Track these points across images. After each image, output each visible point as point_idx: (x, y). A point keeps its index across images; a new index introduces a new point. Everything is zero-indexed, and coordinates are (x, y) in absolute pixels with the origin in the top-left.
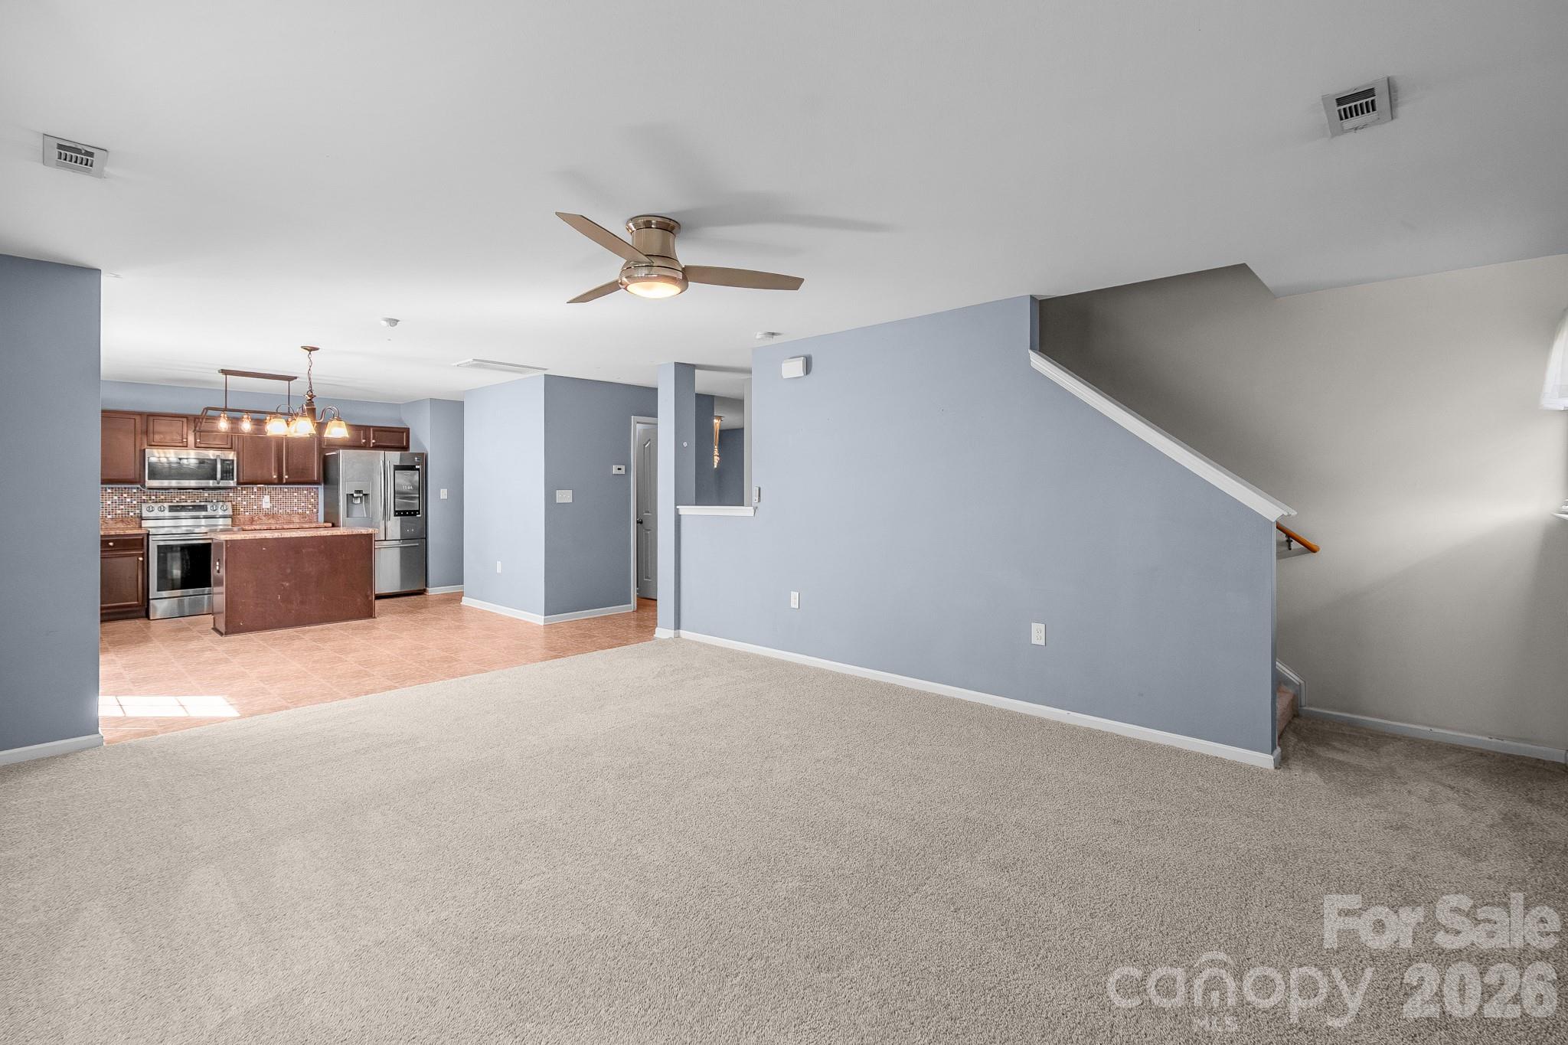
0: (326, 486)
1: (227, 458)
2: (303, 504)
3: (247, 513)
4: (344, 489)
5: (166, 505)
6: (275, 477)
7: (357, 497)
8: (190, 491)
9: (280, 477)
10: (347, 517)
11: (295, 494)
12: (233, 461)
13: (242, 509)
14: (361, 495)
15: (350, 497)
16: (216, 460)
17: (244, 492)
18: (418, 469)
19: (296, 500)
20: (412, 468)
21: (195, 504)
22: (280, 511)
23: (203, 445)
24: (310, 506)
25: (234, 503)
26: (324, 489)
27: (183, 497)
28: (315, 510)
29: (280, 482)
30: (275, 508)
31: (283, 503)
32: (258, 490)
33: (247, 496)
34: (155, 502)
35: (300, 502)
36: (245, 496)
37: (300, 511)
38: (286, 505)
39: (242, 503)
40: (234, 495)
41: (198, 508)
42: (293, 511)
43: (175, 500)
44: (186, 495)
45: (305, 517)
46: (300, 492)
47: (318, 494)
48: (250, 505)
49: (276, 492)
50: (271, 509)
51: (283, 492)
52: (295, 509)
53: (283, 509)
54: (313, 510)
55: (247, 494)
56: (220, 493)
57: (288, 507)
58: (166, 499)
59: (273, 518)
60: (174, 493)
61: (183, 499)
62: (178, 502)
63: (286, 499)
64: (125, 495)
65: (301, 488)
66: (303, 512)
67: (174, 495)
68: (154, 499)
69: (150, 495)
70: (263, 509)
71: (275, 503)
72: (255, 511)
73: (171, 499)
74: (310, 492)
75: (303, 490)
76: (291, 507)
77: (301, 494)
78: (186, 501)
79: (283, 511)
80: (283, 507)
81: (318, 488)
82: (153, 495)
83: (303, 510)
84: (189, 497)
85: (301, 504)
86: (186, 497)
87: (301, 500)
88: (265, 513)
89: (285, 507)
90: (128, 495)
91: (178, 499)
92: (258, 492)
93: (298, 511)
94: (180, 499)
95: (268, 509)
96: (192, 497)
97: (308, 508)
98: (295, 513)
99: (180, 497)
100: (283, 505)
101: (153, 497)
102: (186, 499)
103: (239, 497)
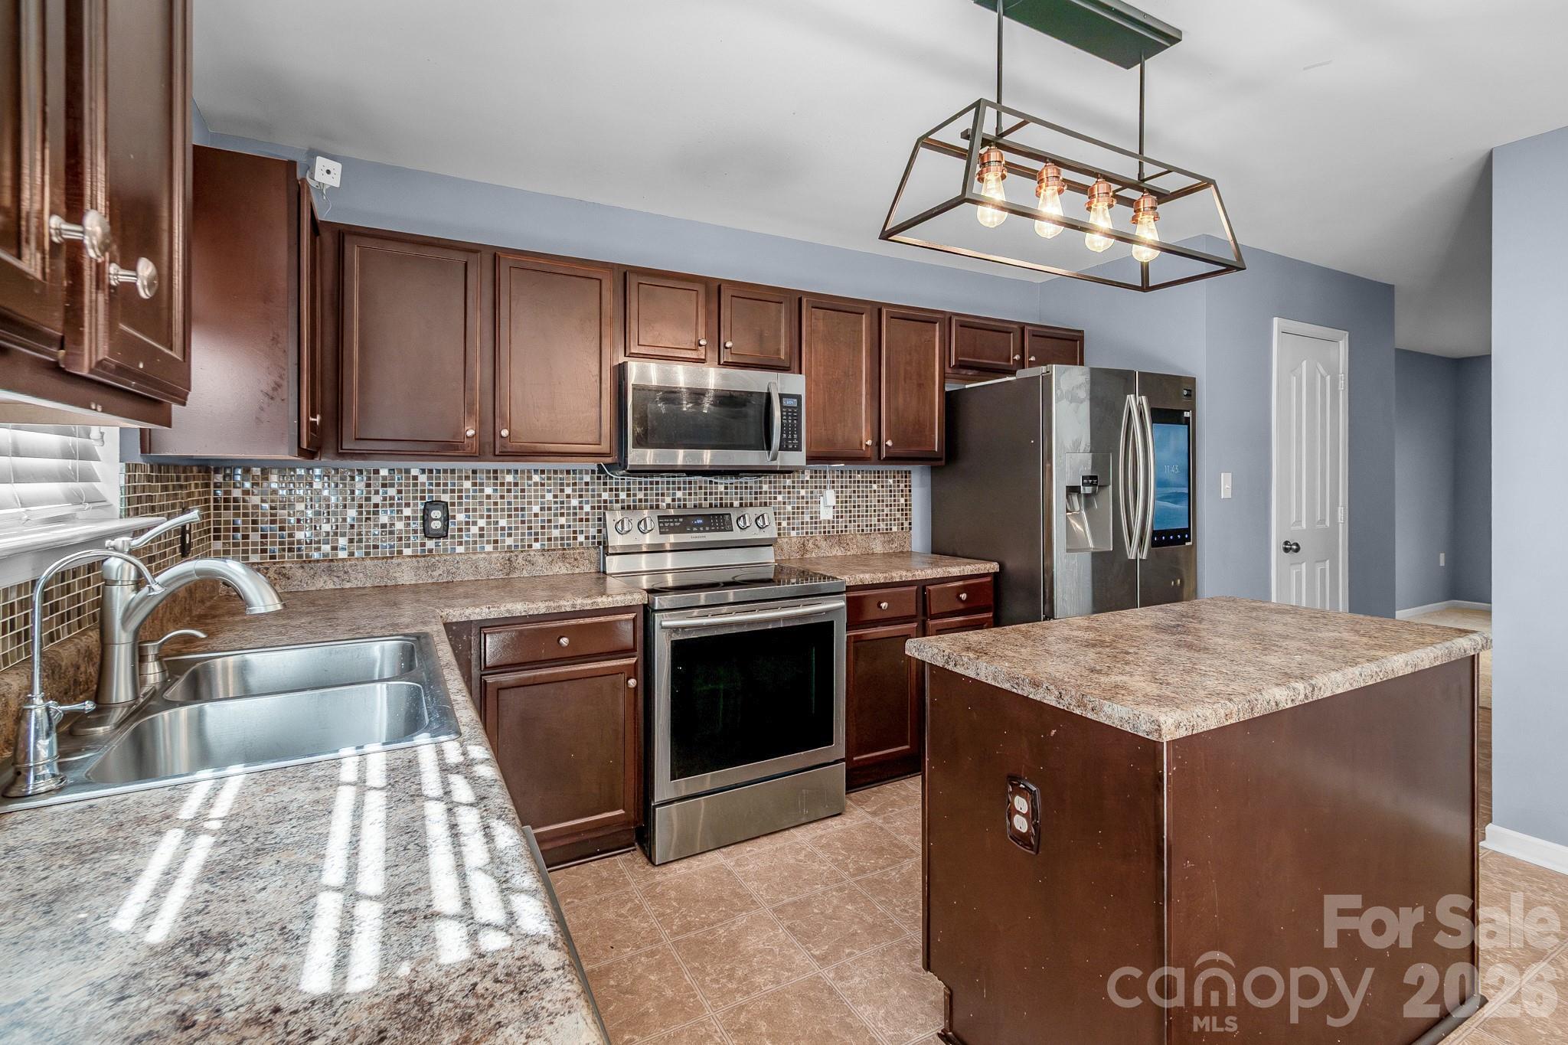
1: (787, 392)
2: (887, 510)
3: (793, 534)
4: (1062, 472)
5: (649, 516)
6: (868, 443)
7: (1084, 496)
9: (877, 441)
10: (1067, 548)
11: (875, 487)
12: (799, 399)
13: (785, 525)
14: (1093, 488)
15: (1072, 494)
17: (789, 482)
18: (1187, 421)
19: (875, 501)
21: (704, 511)
22: (850, 526)
23: (735, 359)
28: (906, 525)
30: (840, 520)
31: (854, 507)
32: (811, 477)
33: (794, 493)
34: (623, 508)
35: (883, 506)
36: (789, 493)
37: (882, 526)
38: (859, 511)
39: (785, 508)
40: (770, 488)
41: (714, 522)
42: (871, 525)
43: (663, 501)
44: (685, 489)
45: (891, 541)
46: (882, 482)
47: (910, 486)
48: (798, 513)
49: (842, 482)
50: (833, 522)
51: (854, 482)
52: (874, 521)
53: (855, 521)
54: (902, 524)
55: (794, 487)
56: (746, 483)
57: (863, 516)
58: (646, 501)
59: (840, 543)
60: (663, 483)
61: (679, 500)
62: (668, 506)
63: (858, 497)
64: (568, 490)
65: (882, 472)
66: (887, 529)
67: (662, 489)
68: (623, 501)
69: (617, 490)
70: (820, 522)
71: (842, 507)
72: (807, 528)
73: (657, 500)
74: (898, 481)
75: (887, 477)
76: (867, 516)
77: (883, 487)
78: (685, 506)
79: (854, 526)
80: (854, 516)
81: (910, 472)
82: (623, 490)
83: (887, 525)
84: (690, 494)
85: (883, 511)
86: (684, 494)
87: (883, 501)
88: (825, 532)
89: (859, 516)
90: (574, 490)
91: (668, 500)
92: (812, 482)
93: (879, 525)
94: (674, 500)
95: (829, 522)
96: (696, 494)
97: (895, 520)
98: (875, 530)
99: (674, 494)
100: (855, 511)
101: (623, 495)
102: (685, 500)
103: (780, 493)
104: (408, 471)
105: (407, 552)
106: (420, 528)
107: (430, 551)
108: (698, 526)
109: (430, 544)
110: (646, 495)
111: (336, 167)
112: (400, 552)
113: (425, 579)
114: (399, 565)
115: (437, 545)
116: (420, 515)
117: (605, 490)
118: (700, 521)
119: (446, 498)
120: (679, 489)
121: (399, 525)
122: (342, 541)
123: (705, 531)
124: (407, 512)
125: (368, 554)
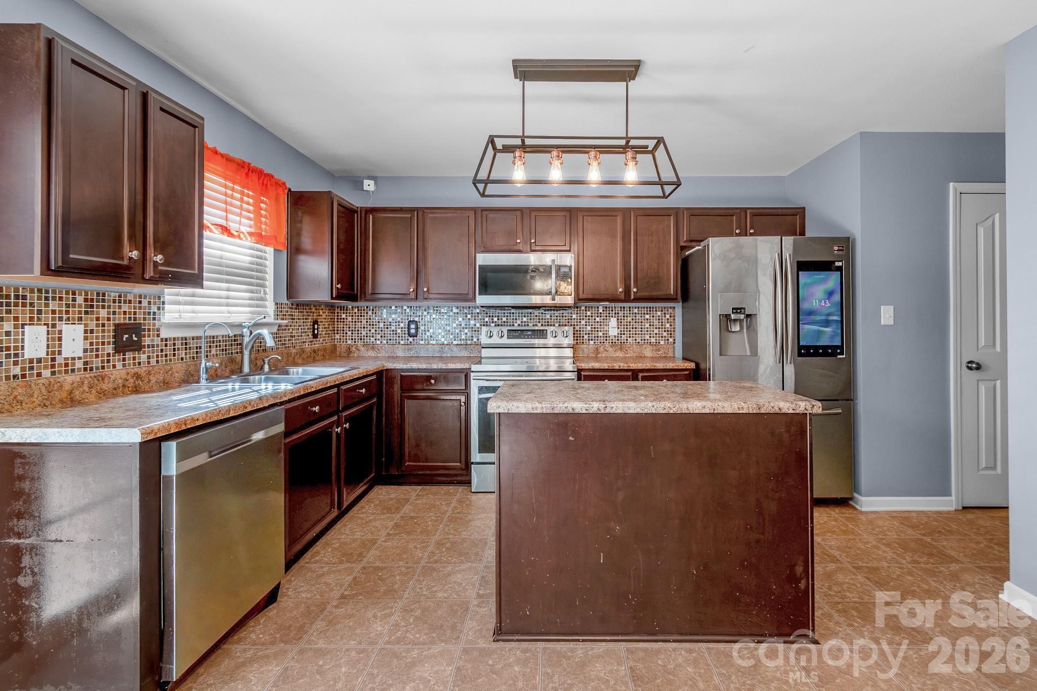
0: (685, 305)
1: (563, 264)
2: (656, 331)
3: (592, 342)
4: (716, 306)
5: (505, 330)
6: (620, 290)
7: (735, 320)
8: (530, 311)
9: (627, 290)
10: (721, 355)
11: (647, 316)
12: (570, 267)
13: (586, 337)
14: (742, 316)
15: (726, 319)
16: (551, 266)
17: (589, 313)
18: (839, 269)
19: (647, 325)
20: (825, 266)
21: (536, 328)
22: (630, 340)
23: (538, 248)
24: (665, 334)
25: (577, 328)
26: (683, 308)
27: (525, 319)
28: (671, 340)
29: (627, 298)
30: (623, 336)
31: (633, 328)
32: (603, 311)
33: (592, 319)
34: (496, 326)
35: (653, 328)
36: (589, 319)
37: (653, 340)
38: (636, 331)
39: (586, 328)
40: (577, 316)
41: (538, 334)
42: (644, 340)
43: (516, 322)
44: (528, 316)
45: (659, 350)
46: (653, 314)
47: (674, 316)
48: (595, 331)
49: (624, 314)
50: (618, 337)
51: (633, 314)
52: (647, 337)
53: (633, 337)
54: (668, 340)
55: (592, 316)
56: (563, 314)
57: (639, 334)
58: (507, 322)
59: (621, 349)
60: (516, 313)
61: (525, 322)
62: (519, 325)
63: (636, 322)
64: (469, 316)
65: (653, 308)
66: (656, 343)
67: (516, 316)
68: (496, 322)
69: (493, 316)
70: (609, 337)
71: (624, 328)
72: (601, 340)
73: (513, 322)
74: (665, 314)
75: (656, 311)
76: (641, 334)
77: (653, 317)
78: (528, 325)
79: (633, 340)
80: (633, 334)
81: (674, 308)
82: (495, 317)
83: (656, 340)
84: (531, 319)
85: (653, 331)
86: (527, 319)
87: (653, 325)
88: (612, 343)
89: (636, 334)
90: (472, 316)
91: (519, 322)
92: (604, 314)
93: (651, 340)
94: (522, 322)
95: (615, 337)
96: (534, 319)
97: (662, 337)
98: (647, 343)
99: (522, 319)
100: (633, 331)
101: (495, 319)
102: (528, 322)
103: (583, 319)
104: (402, 307)
105: (402, 342)
106: (407, 332)
107: (411, 342)
108: (529, 335)
109: (411, 339)
110: (507, 319)
111: (372, 183)
112: (399, 343)
113: (408, 355)
114: (398, 347)
115: (413, 340)
116: (407, 326)
117: (487, 317)
118: (529, 333)
119: (416, 319)
120: (525, 316)
121: (399, 331)
122: (379, 337)
123: (531, 338)
124: (402, 325)
125: (387, 342)
